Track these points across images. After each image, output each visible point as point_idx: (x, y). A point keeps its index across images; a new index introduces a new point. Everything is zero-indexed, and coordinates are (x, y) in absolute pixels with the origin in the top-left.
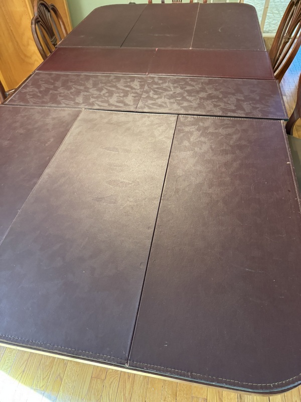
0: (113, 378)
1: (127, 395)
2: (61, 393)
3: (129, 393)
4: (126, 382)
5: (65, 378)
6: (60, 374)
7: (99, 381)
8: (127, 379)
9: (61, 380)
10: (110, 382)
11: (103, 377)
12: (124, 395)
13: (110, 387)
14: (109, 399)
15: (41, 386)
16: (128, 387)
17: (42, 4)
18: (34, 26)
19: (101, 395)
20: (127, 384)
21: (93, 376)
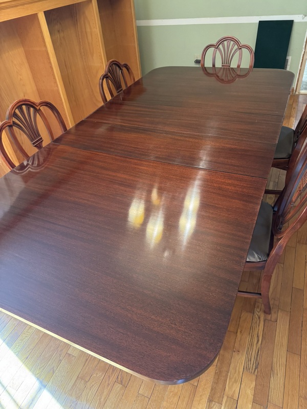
0: (95, 382)
1: (102, 400)
2: (50, 383)
3: (105, 399)
4: (105, 388)
5: (56, 371)
6: (54, 367)
7: (83, 382)
8: (106, 386)
9: (54, 372)
10: (91, 385)
11: (87, 380)
12: (100, 399)
13: (90, 390)
14: (86, 399)
15: (37, 372)
16: (105, 393)
17: (115, 64)
18: (101, 81)
19: (81, 394)
20: (105, 390)
21: (79, 376)
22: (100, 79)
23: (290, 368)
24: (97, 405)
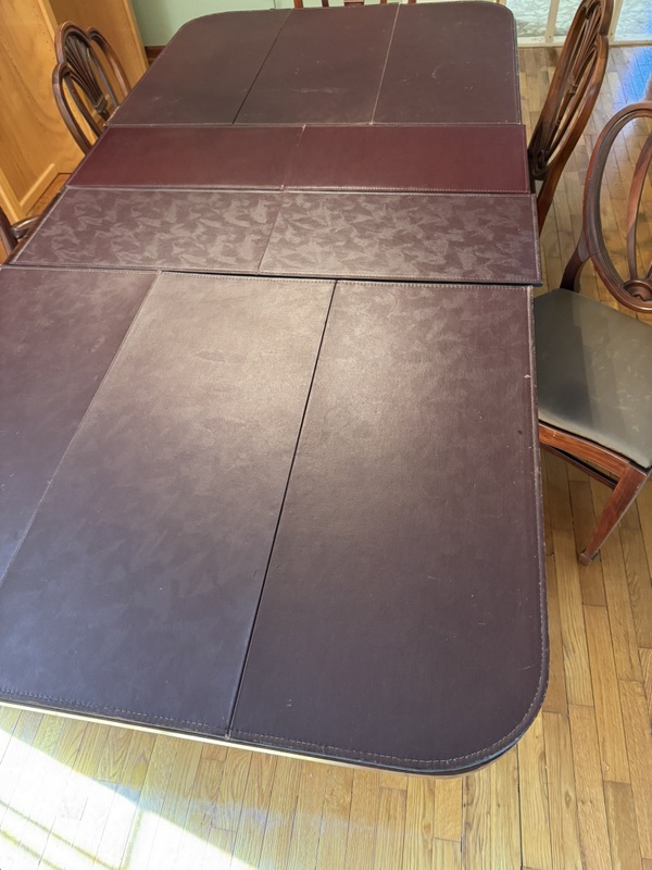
1: (264, 787)
2: (147, 786)
3: (268, 784)
5: (153, 760)
6: (144, 753)
7: (214, 764)
9: (147, 763)
10: (234, 765)
11: (221, 758)
12: (259, 787)
13: (234, 775)
14: (232, 795)
15: (111, 774)
16: (266, 773)
17: (72, 34)
18: (57, 86)
19: (219, 789)
20: (265, 768)
21: (204, 756)
22: (54, 82)
23: (593, 634)
24: (256, 800)
